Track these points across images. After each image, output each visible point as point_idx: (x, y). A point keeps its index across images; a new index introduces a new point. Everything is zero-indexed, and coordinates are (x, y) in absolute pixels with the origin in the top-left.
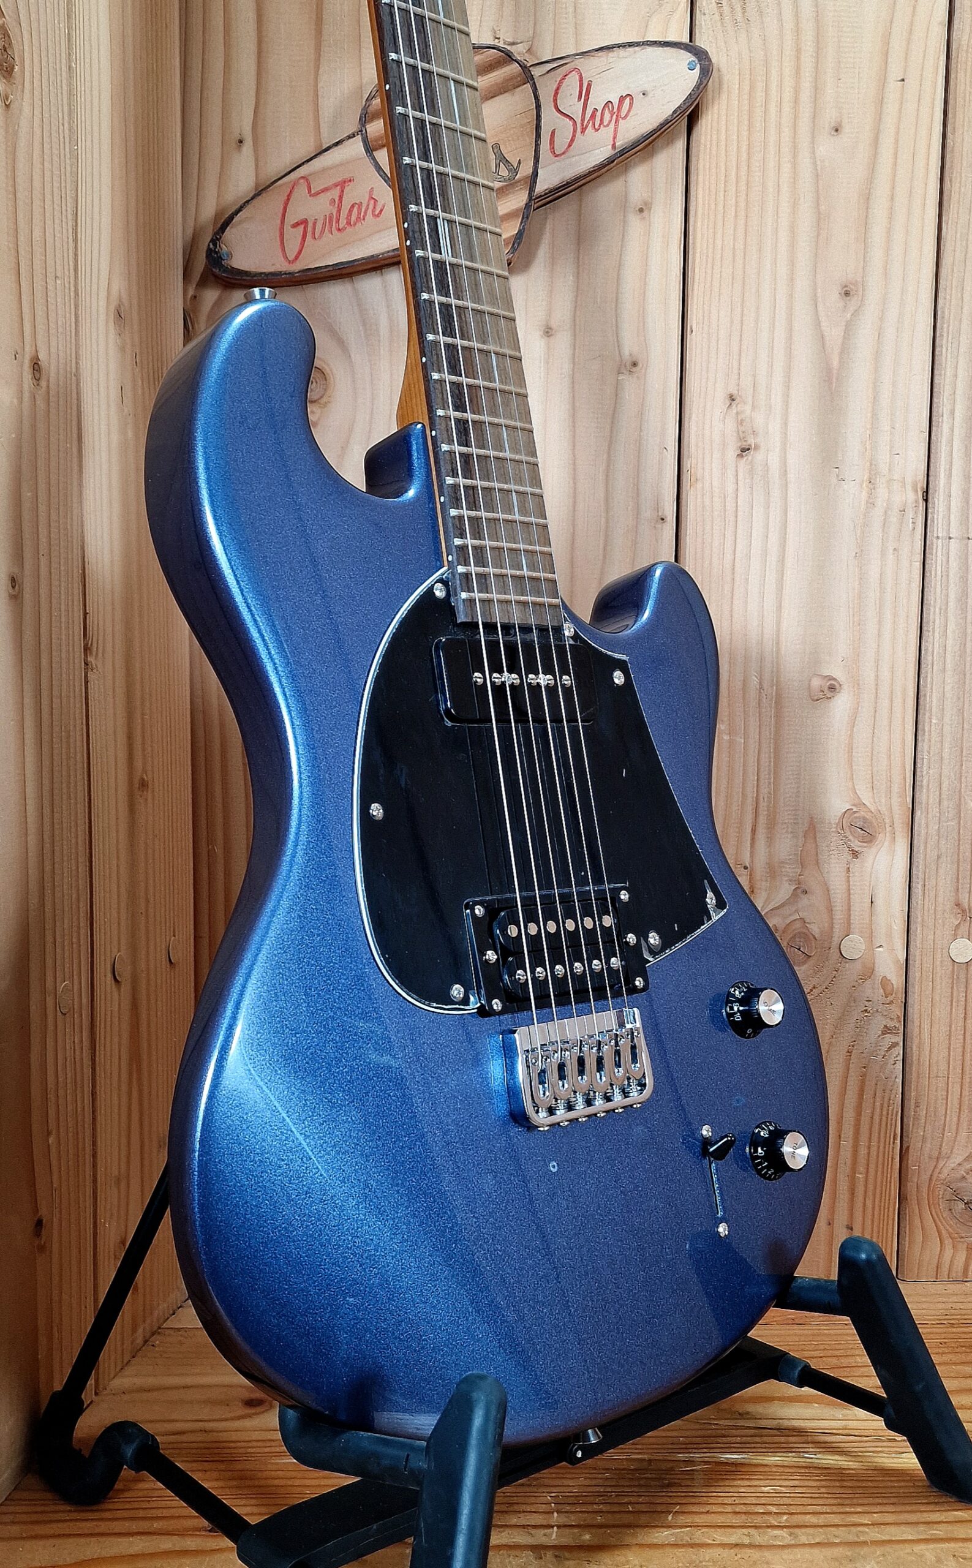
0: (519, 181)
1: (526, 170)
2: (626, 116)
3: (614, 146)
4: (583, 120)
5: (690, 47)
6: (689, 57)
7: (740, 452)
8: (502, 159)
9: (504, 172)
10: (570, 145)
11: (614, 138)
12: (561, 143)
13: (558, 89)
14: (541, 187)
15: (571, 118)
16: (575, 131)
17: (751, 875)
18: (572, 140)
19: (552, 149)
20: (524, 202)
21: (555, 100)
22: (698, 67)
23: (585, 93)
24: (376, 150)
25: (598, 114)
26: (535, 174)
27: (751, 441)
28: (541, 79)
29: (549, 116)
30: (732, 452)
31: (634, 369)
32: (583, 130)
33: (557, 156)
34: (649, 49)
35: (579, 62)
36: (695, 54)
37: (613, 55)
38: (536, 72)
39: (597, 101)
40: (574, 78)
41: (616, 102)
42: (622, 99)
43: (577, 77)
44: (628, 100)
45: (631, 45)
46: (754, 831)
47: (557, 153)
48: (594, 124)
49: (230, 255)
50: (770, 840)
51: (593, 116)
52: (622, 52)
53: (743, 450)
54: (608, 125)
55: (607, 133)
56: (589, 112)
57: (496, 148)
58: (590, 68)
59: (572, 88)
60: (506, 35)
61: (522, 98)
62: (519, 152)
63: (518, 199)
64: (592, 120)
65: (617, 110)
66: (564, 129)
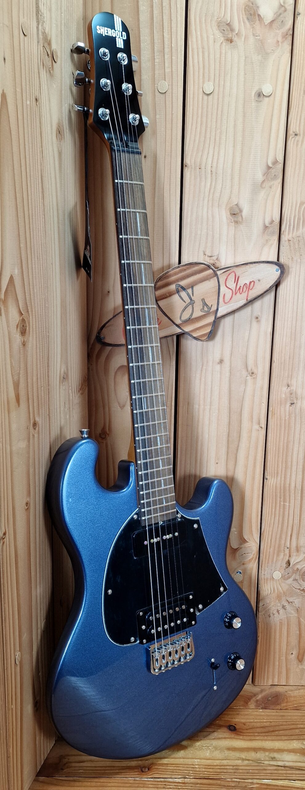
0: (212, 312)
1: (214, 308)
2: (252, 289)
3: (247, 299)
4: (236, 290)
5: (278, 263)
6: (277, 267)
7: (290, 405)
8: (205, 304)
9: (206, 309)
10: (231, 299)
11: (247, 297)
12: (227, 298)
13: (226, 279)
14: (219, 314)
15: (231, 289)
16: (232, 294)
17: (290, 550)
18: (232, 297)
19: (224, 301)
20: (213, 320)
21: (226, 283)
22: (280, 271)
23: (237, 280)
24: (159, 300)
25: (241, 288)
26: (217, 309)
27: (295, 401)
28: (220, 275)
29: (223, 288)
30: (288, 404)
31: (252, 375)
32: (236, 294)
33: (225, 303)
34: (262, 265)
35: (235, 269)
36: (278, 266)
37: (248, 267)
38: (219, 273)
39: (241, 283)
40: (233, 274)
41: (248, 284)
42: (250, 283)
43: (234, 275)
44: (253, 283)
45: (255, 263)
46: (291, 536)
47: (226, 302)
48: (240, 292)
49: (104, 338)
50: (298, 538)
51: (239, 289)
52: (251, 265)
53: (292, 404)
54: (245, 292)
55: (244, 295)
56: (238, 287)
57: (203, 300)
58: (239, 271)
59: (232, 278)
60: (208, 253)
61: (213, 282)
62: (212, 302)
63: (211, 319)
64: (239, 290)
65: (249, 286)
66: (229, 294)
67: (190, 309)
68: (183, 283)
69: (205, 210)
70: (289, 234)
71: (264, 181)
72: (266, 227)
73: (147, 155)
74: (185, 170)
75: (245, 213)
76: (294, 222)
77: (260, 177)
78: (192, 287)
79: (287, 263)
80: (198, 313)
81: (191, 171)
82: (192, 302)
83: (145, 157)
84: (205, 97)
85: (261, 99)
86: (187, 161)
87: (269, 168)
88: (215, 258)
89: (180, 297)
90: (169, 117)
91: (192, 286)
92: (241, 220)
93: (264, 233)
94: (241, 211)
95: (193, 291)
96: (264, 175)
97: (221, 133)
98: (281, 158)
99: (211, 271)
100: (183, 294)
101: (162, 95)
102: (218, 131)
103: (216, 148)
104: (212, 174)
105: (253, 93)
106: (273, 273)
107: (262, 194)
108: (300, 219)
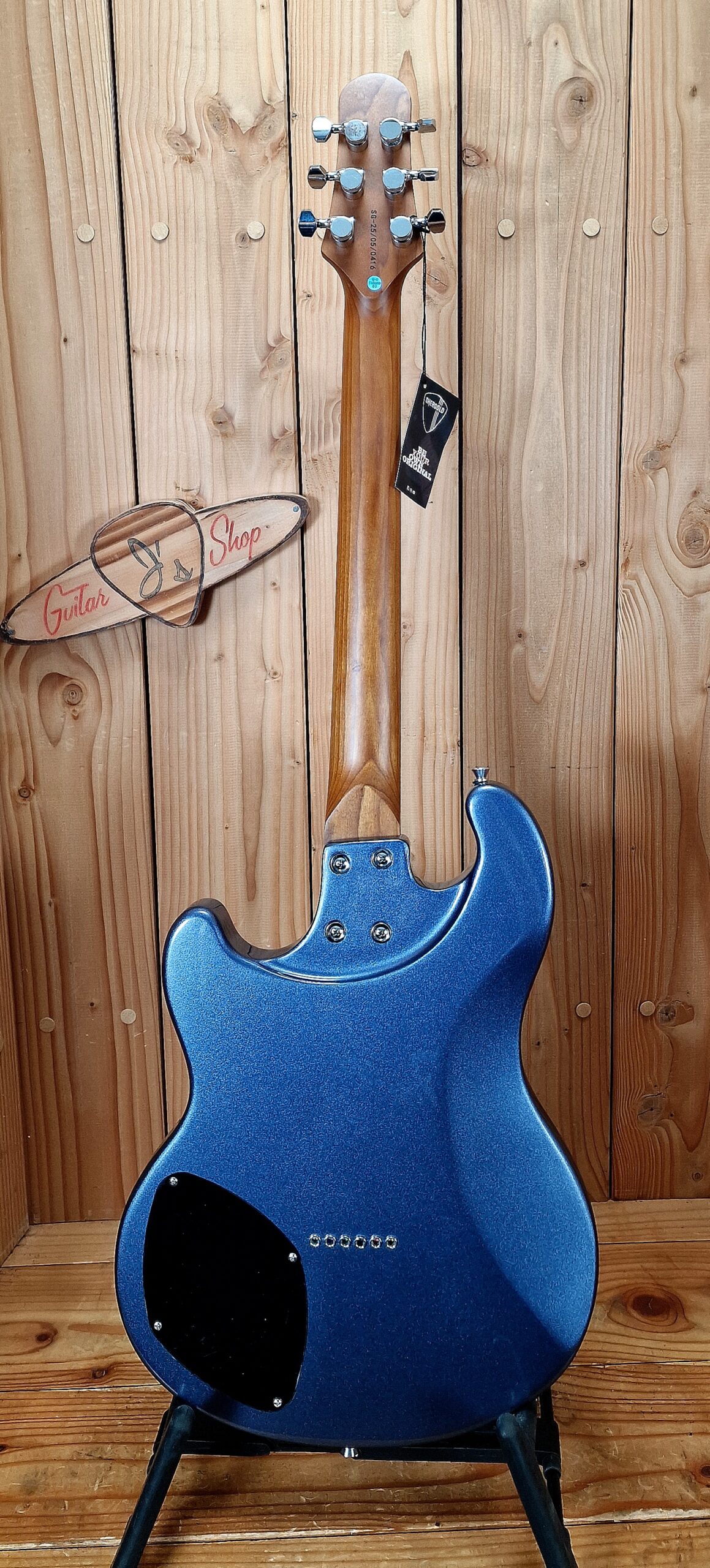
0: (193, 581)
1: (196, 574)
2: (258, 539)
3: (250, 557)
4: (230, 543)
5: (299, 498)
8: (181, 568)
9: (183, 576)
10: (223, 559)
11: (250, 553)
12: (218, 557)
13: (213, 526)
14: (206, 583)
15: (222, 543)
16: (225, 550)
18: (225, 555)
19: (212, 562)
20: (196, 593)
21: (212, 533)
22: (301, 511)
23: (230, 528)
24: (102, 567)
25: (239, 540)
26: (202, 575)
28: (203, 521)
29: (209, 543)
31: (275, 677)
32: (231, 550)
33: (215, 565)
34: (270, 502)
35: (225, 511)
36: (300, 503)
37: (246, 506)
38: (200, 517)
39: (238, 532)
40: (222, 520)
41: (249, 532)
42: (253, 531)
43: (225, 519)
44: (257, 531)
45: (257, 499)
48: (237, 546)
49: (13, 632)
51: (236, 541)
52: (252, 504)
54: (246, 546)
55: (245, 551)
56: (233, 539)
57: (177, 562)
58: (231, 513)
59: (221, 524)
60: (183, 485)
61: (191, 533)
62: (192, 564)
63: (193, 592)
64: (234, 544)
65: (251, 537)
66: (219, 550)
67: (156, 576)
68: (140, 537)
69: (172, 418)
70: (312, 449)
71: (263, 370)
72: (275, 441)
73: (68, 337)
74: (134, 358)
75: (237, 419)
76: (319, 430)
77: (257, 362)
78: (157, 542)
79: (315, 496)
80: (169, 584)
81: (143, 360)
82: (158, 566)
83: (65, 340)
84: (157, 245)
85: (247, 244)
86: (136, 342)
87: (270, 348)
88: (194, 492)
89: (138, 559)
90: (99, 277)
91: (156, 540)
92: (232, 432)
93: (272, 450)
94: (231, 417)
95: (158, 549)
96: (263, 360)
97: (186, 298)
98: (288, 332)
99: (185, 516)
100: (143, 554)
101: (85, 246)
102: (181, 297)
103: (182, 321)
104: (177, 361)
105: (234, 236)
106: (290, 516)
107: (264, 390)
108: (329, 426)
